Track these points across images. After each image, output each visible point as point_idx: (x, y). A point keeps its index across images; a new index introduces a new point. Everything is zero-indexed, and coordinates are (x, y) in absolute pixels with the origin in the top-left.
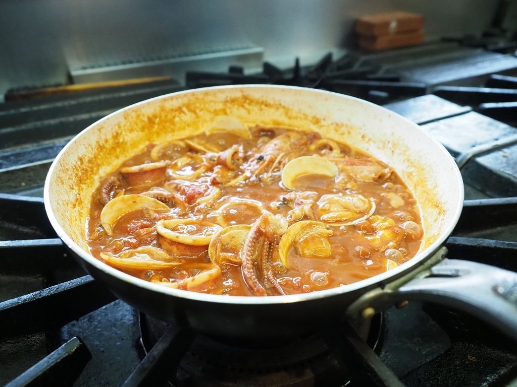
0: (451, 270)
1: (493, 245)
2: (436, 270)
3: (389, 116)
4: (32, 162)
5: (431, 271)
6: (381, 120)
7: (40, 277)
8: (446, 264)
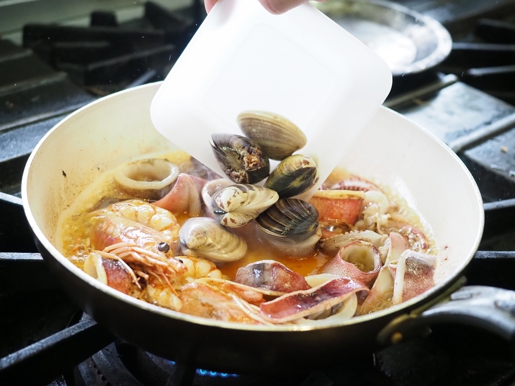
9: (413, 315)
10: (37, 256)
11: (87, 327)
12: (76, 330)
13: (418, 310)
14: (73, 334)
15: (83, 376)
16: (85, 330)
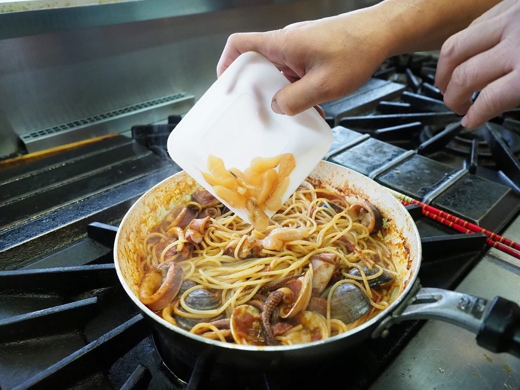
0: (429, 296)
2: (419, 296)
3: (349, 173)
4: (31, 237)
5: (416, 298)
6: (343, 176)
7: (77, 331)
8: (424, 292)
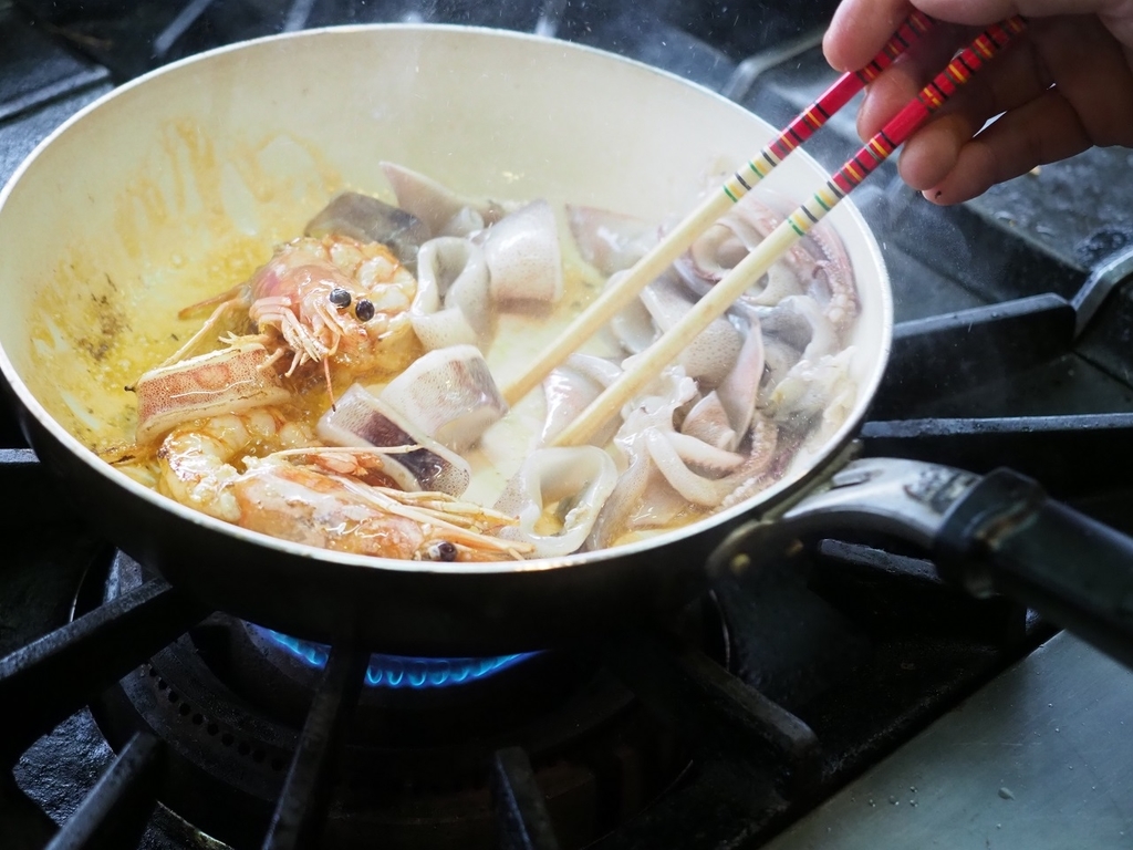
1: (953, 431)
9: (767, 521)
10: (27, 456)
11: (150, 597)
12: (130, 602)
13: (775, 511)
14: (126, 611)
15: (128, 693)
16: (148, 603)
